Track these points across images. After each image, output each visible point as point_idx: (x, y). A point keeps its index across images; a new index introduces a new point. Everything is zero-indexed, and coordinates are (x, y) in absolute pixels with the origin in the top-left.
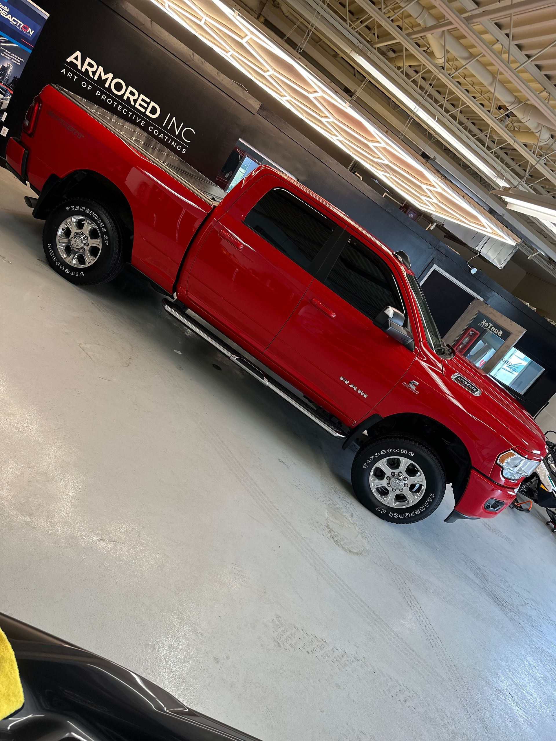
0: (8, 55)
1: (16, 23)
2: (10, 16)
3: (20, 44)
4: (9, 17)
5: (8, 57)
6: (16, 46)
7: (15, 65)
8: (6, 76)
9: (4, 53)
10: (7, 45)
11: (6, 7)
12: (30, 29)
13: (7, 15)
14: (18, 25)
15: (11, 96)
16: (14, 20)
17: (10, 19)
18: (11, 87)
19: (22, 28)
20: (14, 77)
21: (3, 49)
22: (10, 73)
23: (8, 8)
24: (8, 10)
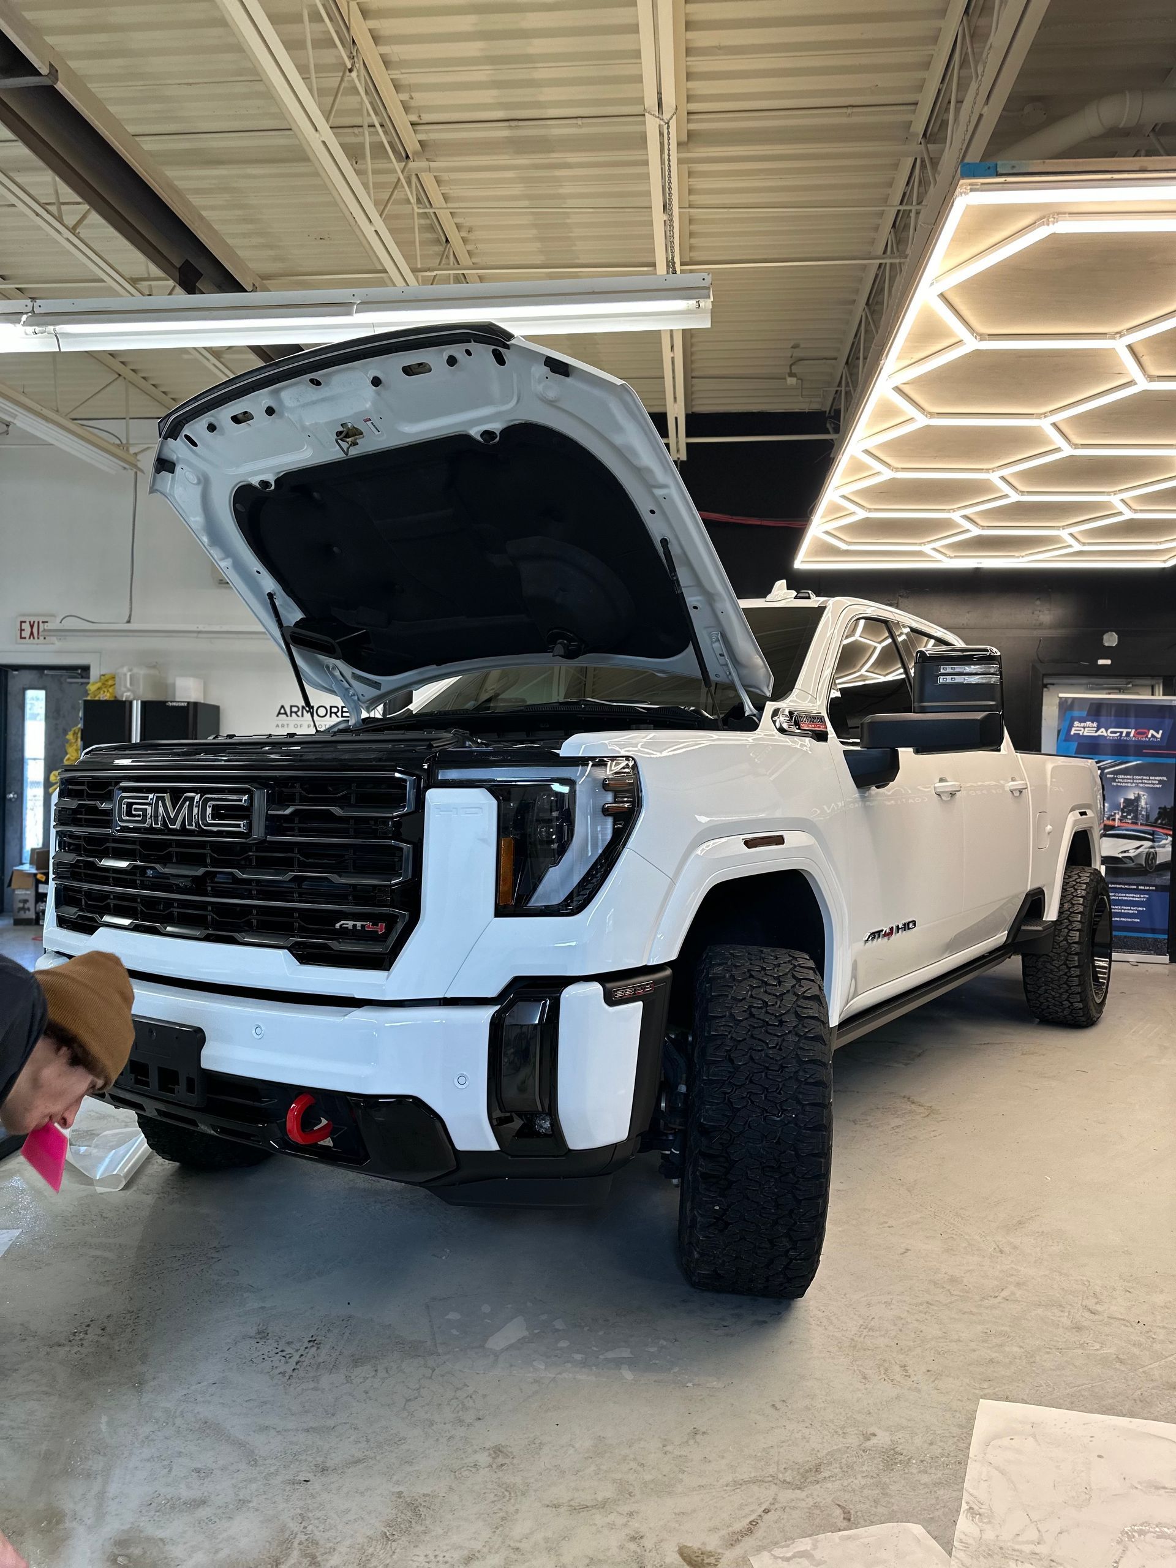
0: (1129, 781)
1: (1118, 734)
2: (1103, 730)
3: (1141, 758)
4: (1102, 732)
5: (1129, 785)
6: (1137, 764)
7: (1151, 791)
8: (1141, 811)
9: (1117, 780)
10: (1117, 768)
11: (1088, 723)
12: (1152, 732)
13: (1096, 731)
14: (1124, 735)
15: (1170, 839)
16: (1111, 732)
17: (1106, 735)
18: (1161, 824)
19: (1134, 736)
20: (1160, 808)
21: (1112, 776)
22: (1146, 804)
23: (1093, 723)
24: (1095, 724)
